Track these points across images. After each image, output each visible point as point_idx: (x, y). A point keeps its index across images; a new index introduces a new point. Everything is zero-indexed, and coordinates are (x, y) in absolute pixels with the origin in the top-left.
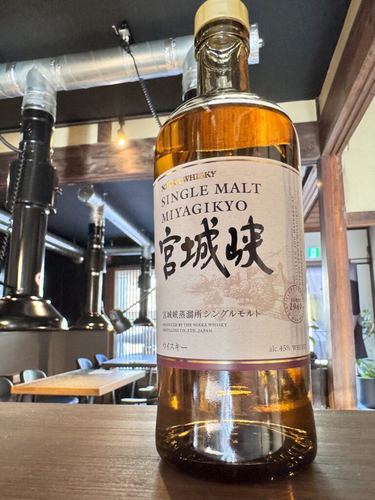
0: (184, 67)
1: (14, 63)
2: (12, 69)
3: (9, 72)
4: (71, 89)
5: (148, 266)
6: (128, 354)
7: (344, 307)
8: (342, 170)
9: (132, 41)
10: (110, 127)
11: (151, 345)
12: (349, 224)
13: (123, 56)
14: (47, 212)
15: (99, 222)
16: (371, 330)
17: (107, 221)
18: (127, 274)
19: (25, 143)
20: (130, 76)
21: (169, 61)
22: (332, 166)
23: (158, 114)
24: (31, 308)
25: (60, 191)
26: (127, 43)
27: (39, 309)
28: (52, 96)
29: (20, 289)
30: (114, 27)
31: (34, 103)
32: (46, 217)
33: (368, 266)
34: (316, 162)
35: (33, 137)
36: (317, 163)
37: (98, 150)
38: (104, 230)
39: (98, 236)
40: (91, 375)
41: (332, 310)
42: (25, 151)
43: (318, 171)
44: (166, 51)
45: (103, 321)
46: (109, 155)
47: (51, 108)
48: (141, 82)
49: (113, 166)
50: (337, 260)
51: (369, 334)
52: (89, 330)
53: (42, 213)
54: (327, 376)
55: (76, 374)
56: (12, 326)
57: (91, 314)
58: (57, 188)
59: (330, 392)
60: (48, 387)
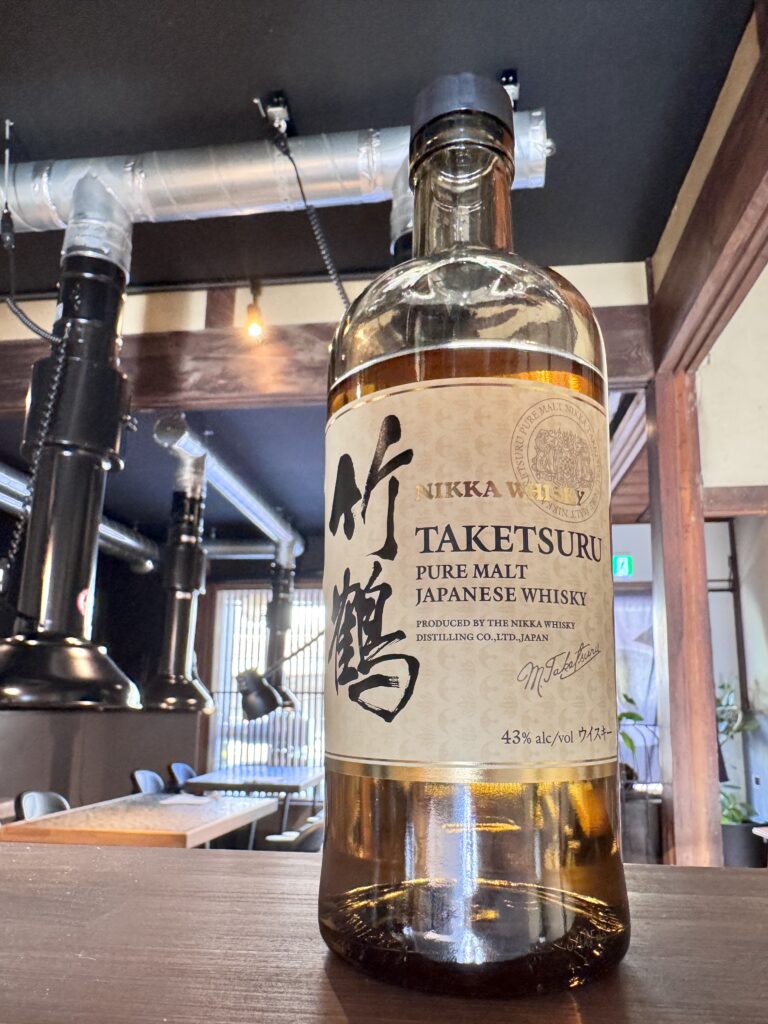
0: (394, 187)
1: (51, 161)
2: (45, 175)
3: (37, 179)
4: (161, 220)
5: (287, 582)
6: (238, 763)
7: (697, 677)
8: (697, 403)
9: (293, 131)
10: (232, 299)
11: (286, 747)
12: (709, 510)
13: (274, 160)
14: (106, 466)
15: (194, 490)
16: (736, 726)
17: (210, 487)
18: (241, 599)
19: (69, 325)
20: (286, 200)
21: (367, 175)
22: (677, 394)
23: (342, 276)
24: (67, 662)
25: (133, 424)
26: (282, 135)
27: (83, 664)
28: (124, 232)
29: (45, 623)
30: (256, 101)
31: (89, 245)
32: (103, 476)
33: (730, 596)
34: (643, 385)
35: (83, 313)
36: (646, 388)
37: (205, 345)
38: (203, 506)
39: (192, 518)
40: (165, 806)
41: (673, 683)
42: (67, 339)
43: (647, 400)
44: (361, 155)
45: (195, 694)
46: (229, 355)
47: (122, 254)
48: (309, 213)
49: (236, 377)
50: (684, 582)
51: (731, 733)
52: (166, 711)
53: (96, 467)
54: (662, 817)
55: (134, 803)
56: (26, 698)
57: (170, 678)
58: (129, 418)
59: (668, 850)
60: (77, 829)
